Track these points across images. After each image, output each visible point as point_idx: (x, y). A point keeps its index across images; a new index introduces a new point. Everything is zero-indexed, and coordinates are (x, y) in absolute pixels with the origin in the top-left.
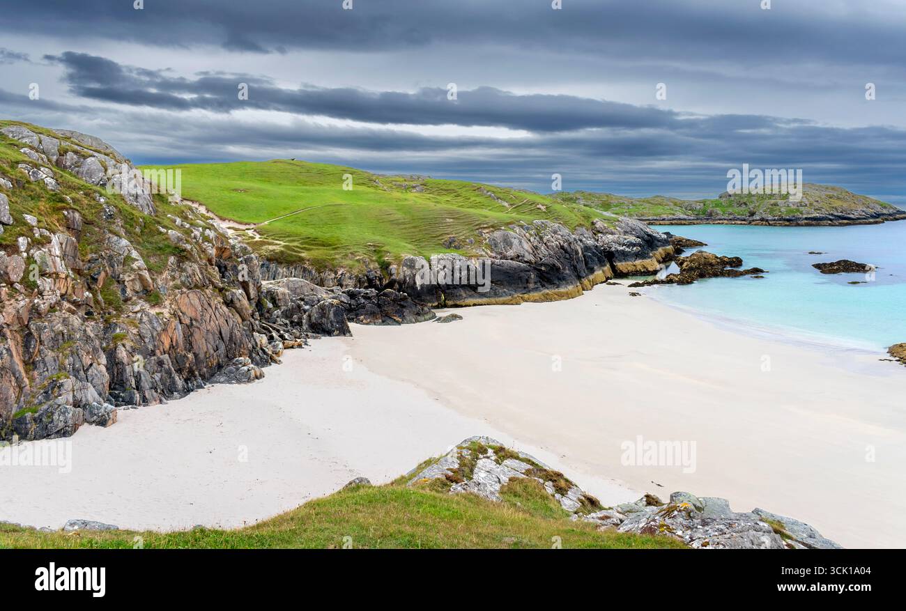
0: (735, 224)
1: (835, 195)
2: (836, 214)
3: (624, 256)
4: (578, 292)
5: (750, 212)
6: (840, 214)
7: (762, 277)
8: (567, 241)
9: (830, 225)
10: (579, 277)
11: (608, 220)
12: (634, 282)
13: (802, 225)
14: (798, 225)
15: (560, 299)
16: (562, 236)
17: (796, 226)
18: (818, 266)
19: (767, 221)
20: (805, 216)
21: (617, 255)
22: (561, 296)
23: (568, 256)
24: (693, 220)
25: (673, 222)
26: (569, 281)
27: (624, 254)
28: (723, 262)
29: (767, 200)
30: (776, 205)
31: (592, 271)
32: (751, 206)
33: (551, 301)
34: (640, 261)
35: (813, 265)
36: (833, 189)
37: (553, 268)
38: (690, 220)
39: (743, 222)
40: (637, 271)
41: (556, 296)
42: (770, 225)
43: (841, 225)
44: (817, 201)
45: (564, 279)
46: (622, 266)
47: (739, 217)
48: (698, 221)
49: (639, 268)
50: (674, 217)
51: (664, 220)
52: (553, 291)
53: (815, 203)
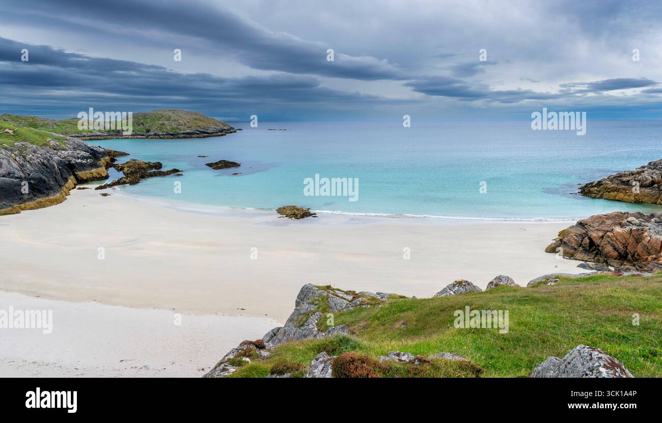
0: (137, 138)
1: (198, 118)
2: (200, 130)
3: (83, 167)
4: (63, 197)
5: (146, 130)
6: (202, 130)
7: (182, 175)
8: (46, 158)
9: (198, 137)
10: (61, 186)
11: (59, 139)
12: (98, 186)
13: (181, 138)
14: (179, 138)
15: (51, 205)
16: (41, 155)
17: (177, 138)
18: (210, 165)
19: (159, 135)
20: (182, 132)
21: (77, 166)
22: (52, 202)
23: (49, 170)
24: (107, 136)
25: (92, 138)
26: (56, 190)
27: (81, 165)
28: (150, 166)
29: (157, 122)
30: (163, 124)
31: (66, 180)
32: (147, 126)
33: (44, 207)
34: (95, 169)
35: (206, 165)
36: (196, 114)
37: (41, 180)
38: (104, 136)
39: (143, 137)
40: (94, 177)
41: (48, 203)
42: (161, 138)
43: (204, 137)
44: (188, 122)
45: (51, 189)
46: (82, 174)
47: (139, 133)
48: (111, 137)
49: (95, 175)
50: (93, 134)
51: (84, 136)
52: (44, 199)
53: (187, 124)
